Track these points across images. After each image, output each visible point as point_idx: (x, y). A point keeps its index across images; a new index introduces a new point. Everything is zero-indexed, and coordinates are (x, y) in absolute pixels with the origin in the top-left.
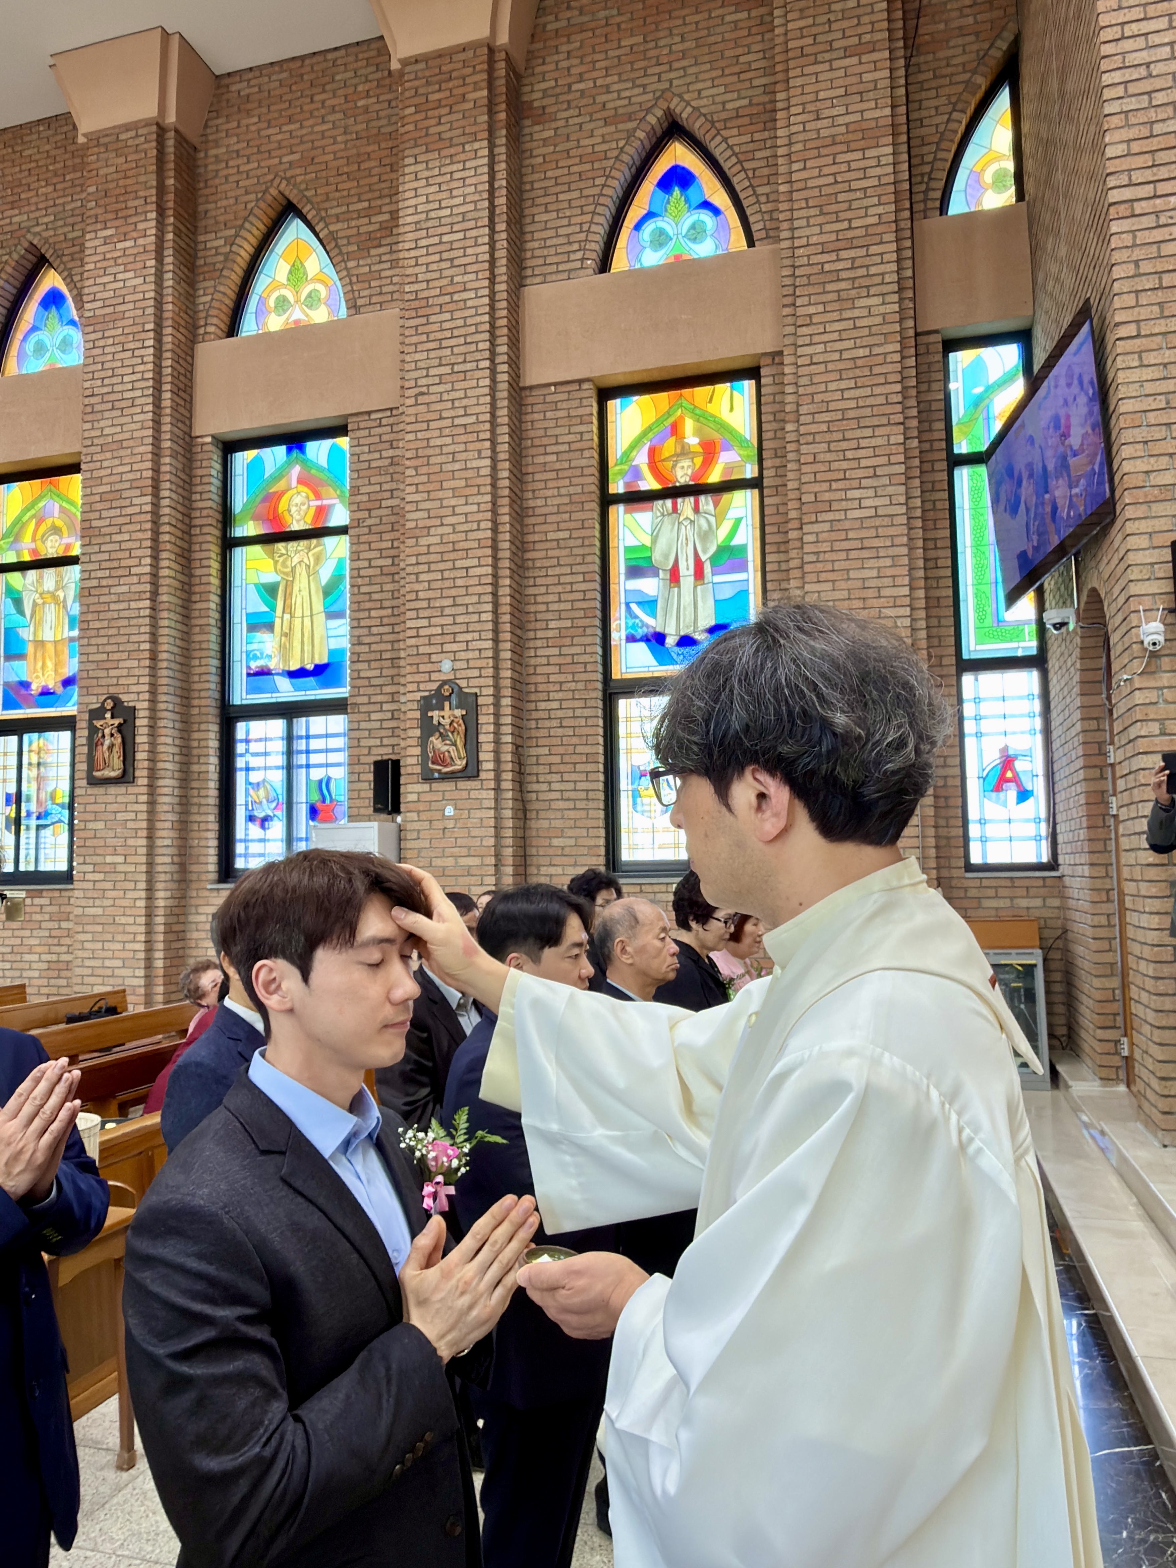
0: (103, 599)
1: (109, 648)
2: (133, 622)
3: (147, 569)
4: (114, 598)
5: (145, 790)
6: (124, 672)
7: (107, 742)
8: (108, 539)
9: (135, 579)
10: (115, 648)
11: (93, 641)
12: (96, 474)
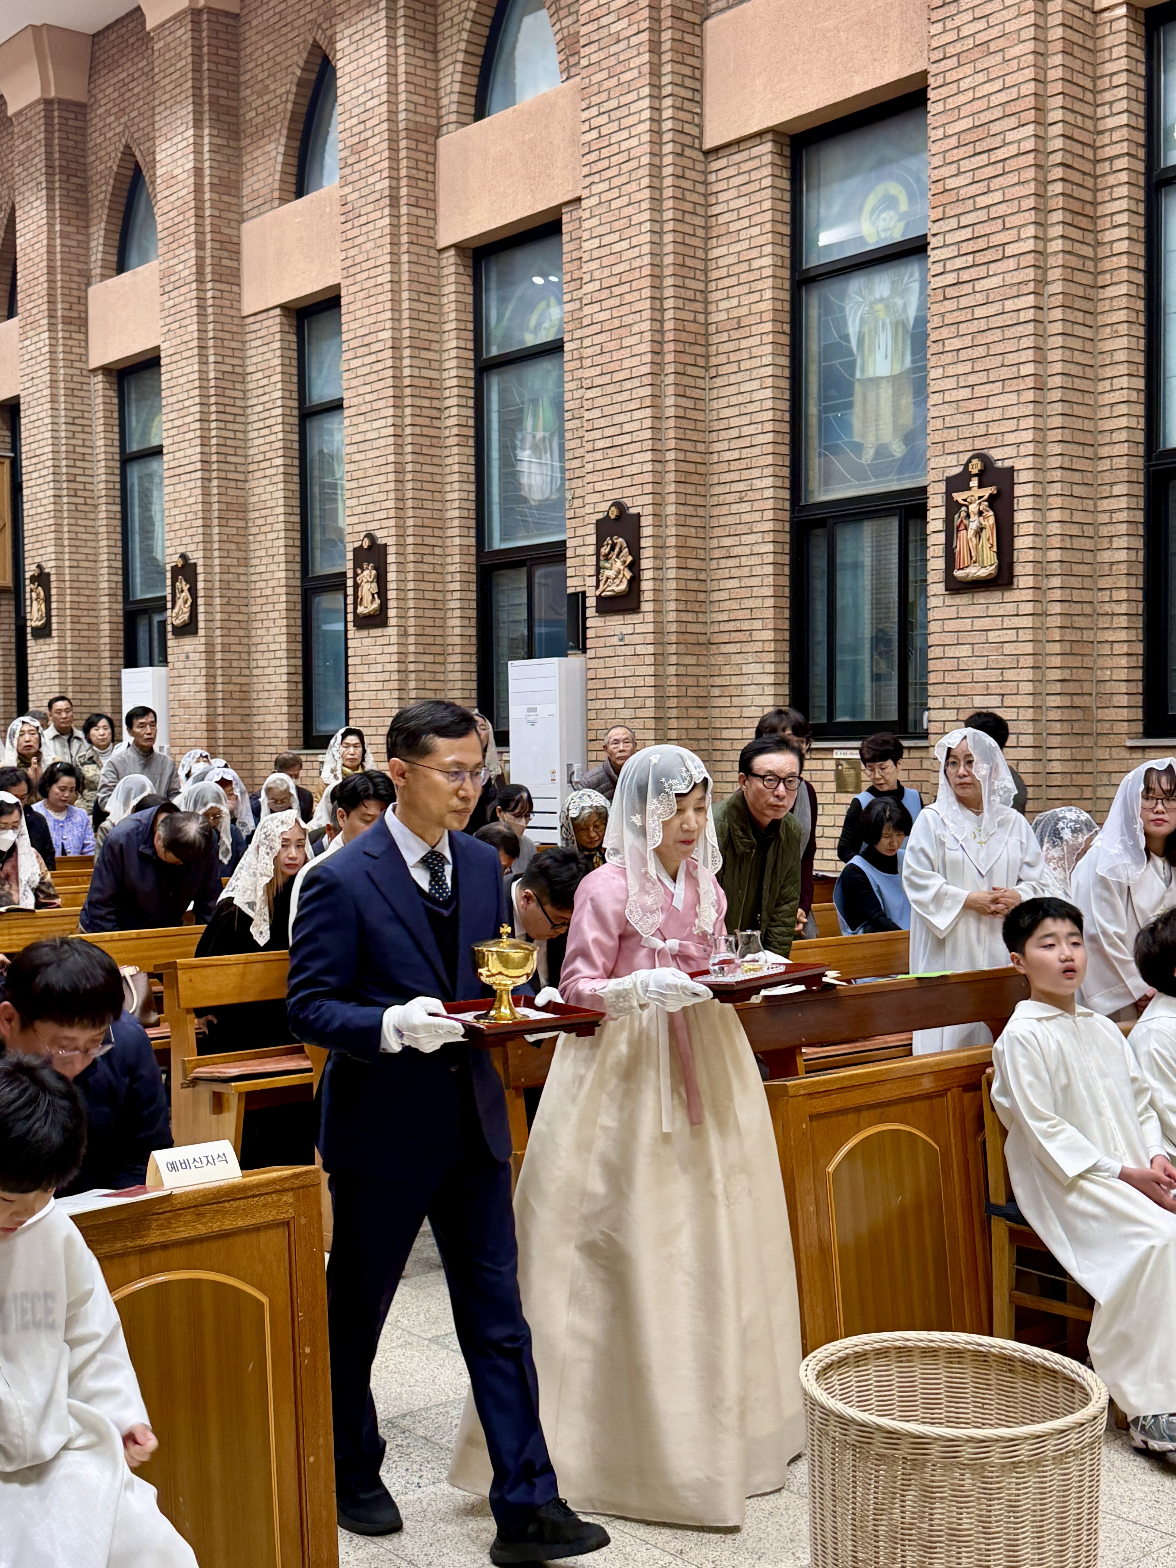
0: (964, 302)
1: (972, 379)
2: (1010, 333)
3: (1030, 245)
4: (980, 298)
5: (1028, 595)
6: (997, 414)
7: (973, 526)
8: (969, 205)
9: (1011, 264)
10: (982, 377)
11: (950, 371)
12: (951, 103)
